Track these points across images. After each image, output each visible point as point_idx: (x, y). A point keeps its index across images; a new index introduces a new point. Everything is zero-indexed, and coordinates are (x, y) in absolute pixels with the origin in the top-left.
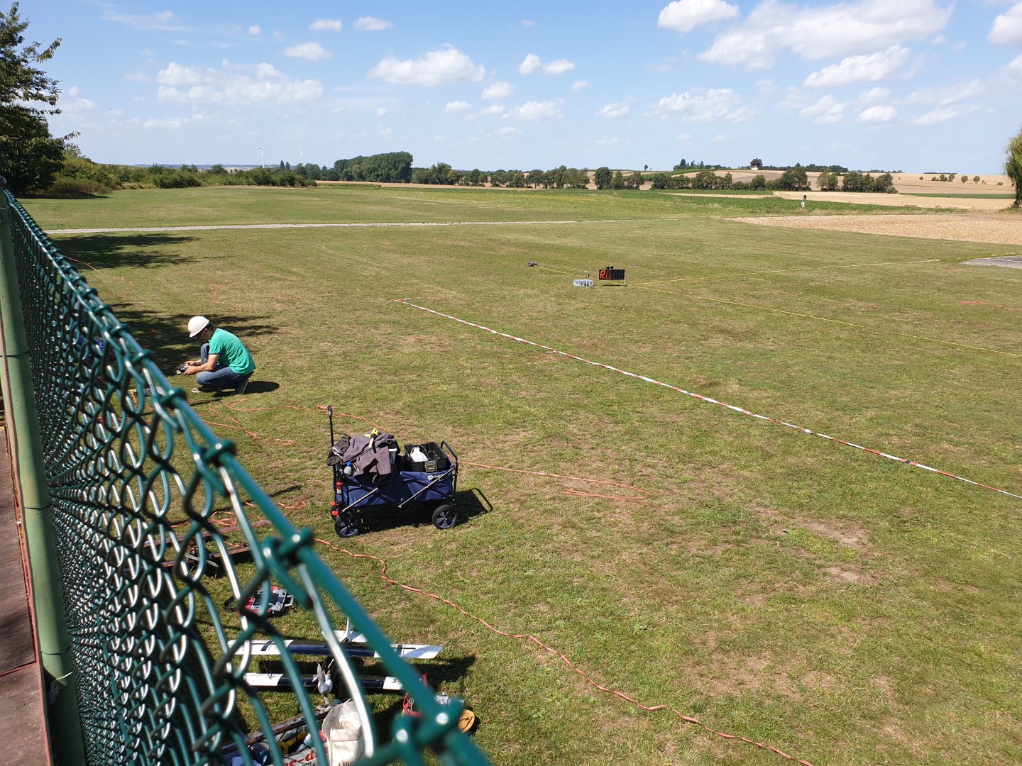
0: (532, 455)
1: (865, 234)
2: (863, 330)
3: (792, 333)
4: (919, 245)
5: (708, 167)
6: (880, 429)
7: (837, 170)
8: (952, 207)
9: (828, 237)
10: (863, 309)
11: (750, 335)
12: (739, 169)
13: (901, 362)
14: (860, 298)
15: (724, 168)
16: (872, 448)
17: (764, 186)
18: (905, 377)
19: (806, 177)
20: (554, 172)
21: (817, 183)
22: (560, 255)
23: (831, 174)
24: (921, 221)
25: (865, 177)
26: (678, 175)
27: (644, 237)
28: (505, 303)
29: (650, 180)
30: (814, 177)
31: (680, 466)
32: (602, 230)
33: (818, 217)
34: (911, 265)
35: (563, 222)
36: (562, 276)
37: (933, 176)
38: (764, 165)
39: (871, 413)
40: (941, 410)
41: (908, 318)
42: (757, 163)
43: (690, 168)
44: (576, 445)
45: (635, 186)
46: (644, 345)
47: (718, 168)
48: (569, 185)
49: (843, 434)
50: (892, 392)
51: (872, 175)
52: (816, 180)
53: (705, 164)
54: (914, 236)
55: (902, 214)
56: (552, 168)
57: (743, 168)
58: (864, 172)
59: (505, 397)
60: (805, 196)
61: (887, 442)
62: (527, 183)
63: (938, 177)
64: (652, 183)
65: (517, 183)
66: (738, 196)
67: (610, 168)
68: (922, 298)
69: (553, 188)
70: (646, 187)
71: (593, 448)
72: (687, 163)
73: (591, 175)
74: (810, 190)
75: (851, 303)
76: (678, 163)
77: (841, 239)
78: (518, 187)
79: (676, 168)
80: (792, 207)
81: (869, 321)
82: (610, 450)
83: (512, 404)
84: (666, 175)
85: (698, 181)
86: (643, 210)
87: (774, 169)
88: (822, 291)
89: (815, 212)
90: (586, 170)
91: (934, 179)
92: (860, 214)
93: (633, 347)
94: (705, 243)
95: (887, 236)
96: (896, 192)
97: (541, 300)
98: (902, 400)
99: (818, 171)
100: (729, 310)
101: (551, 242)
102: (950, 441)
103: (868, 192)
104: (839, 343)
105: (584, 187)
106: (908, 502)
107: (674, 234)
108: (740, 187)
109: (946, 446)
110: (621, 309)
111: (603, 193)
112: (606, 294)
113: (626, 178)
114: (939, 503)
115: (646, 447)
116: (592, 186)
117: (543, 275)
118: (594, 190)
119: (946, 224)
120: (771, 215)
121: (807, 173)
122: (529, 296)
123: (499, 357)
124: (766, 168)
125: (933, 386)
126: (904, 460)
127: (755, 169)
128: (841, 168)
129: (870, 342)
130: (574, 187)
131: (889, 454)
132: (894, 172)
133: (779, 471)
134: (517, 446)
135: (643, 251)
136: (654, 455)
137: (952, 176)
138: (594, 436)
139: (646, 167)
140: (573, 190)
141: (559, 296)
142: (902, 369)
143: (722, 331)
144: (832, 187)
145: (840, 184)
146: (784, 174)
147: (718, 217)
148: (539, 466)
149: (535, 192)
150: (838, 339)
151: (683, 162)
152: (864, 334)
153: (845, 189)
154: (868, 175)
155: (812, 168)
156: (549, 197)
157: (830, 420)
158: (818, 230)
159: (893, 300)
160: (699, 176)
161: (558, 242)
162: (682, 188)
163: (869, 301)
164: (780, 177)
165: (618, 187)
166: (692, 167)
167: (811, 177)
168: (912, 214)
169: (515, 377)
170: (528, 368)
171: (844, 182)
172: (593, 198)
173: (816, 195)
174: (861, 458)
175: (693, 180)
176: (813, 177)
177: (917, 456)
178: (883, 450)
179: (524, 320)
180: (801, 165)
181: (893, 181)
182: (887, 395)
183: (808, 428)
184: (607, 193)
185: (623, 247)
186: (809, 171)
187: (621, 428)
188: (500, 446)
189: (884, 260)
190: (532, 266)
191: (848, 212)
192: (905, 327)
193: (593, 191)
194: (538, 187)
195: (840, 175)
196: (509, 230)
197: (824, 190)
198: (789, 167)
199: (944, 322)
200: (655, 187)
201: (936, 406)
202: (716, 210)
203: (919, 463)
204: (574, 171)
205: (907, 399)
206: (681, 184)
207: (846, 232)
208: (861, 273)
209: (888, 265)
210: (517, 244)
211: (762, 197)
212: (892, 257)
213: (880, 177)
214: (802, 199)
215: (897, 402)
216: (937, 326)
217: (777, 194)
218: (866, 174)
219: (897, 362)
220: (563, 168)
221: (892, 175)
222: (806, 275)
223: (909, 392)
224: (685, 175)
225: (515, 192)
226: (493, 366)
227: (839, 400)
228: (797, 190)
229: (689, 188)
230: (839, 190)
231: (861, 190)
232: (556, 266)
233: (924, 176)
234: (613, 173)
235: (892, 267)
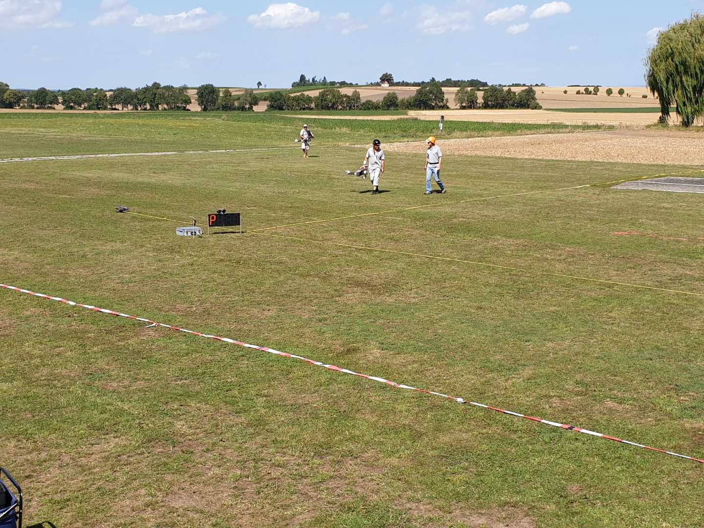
0: (127, 469)
1: (511, 159)
2: (514, 272)
3: (436, 281)
4: (568, 169)
5: (333, 83)
6: (538, 391)
7: (476, 84)
8: (599, 124)
9: (471, 163)
10: (513, 248)
11: (390, 287)
12: (368, 85)
13: (556, 308)
14: (508, 235)
15: (351, 85)
16: (532, 414)
17: (397, 105)
18: (562, 325)
19: (443, 93)
20: (147, 89)
21: (455, 100)
22: (157, 196)
23: (469, 89)
24: (568, 141)
25: (507, 91)
26: (298, 94)
27: (261, 171)
28: (86, 263)
29: (265, 100)
30: (452, 93)
31: (317, 461)
32: (210, 162)
33: (458, 140)
34: (560, 193)
35: (161, 153)
36: (162, 223)
37: (577, 89)
38: (395, 81)
39: (528, 372)
40: (602, 362)
41: (560, 255)
42: (387, 78)
43: (311, 85)
44: (184, 449)
45: (247, 106)
46: (268, 308)
47: (343, 84)
48: (166, 106)
49: (499, 399)
50: (550, 344)
51: (513, 89)
52: (454, 96)
53: (328, 81)
54: (562, 158)
55: (548, 133)
56: (142, 86)
57: (372, 85)
58: (505, 86)
59: (89, 393)
60: (443, 117)
61: (547, 406)
62: (111, 104)
63: (582, 90)
64: (268, 103)
65: (98, 104)
66: (369, 118)
67: (215, 85)
68: (575, 230)
69: (145, 109)
70: (261, 108)
71: (208, 450)
72: (307, 79)
73: (192, 93)
74: (448, 108)
75: (500, 241)
76: (297, 80)
77: (485, 165)
78: (99, 109)
79: (294, 85)
80: (429, 128)
81: (521, 262)
82: (230, 450)
83: (99, 401)
84: (284, 94)
85: (322, 100)
86: (260, 137)
87: (407, 84)
88: (467, 228)
89: (454, 134)
90: (185, 88)
91: (578, 93)
92: (503, 135)
93: (255, 311)
94: (333, 176)
95: (534, 159)
96: (540, 108)
97: (135, 257)
98: (561, 353)
99: (455, 87)
100: (365, 257)
101: (146, 180)
102: (614, 398)
103: (510, 108)
104: (488, 290)
105: (185, 109)
106: (575, 477)
107: (297, 166)
108: (370, 107)
109: (610, 404)
110: (238, 262)
111: (209, 116)
112: (219, 245)
113: (236, 97)
114: (607, 474)
115: (275, 442)
116: (195, 107)
117: (137, 223)
118: (197, 112)
119: (594, 143)
120: (406, 139)
121: (443, 89)
122: (118, 252)
123: (79, 338)
124: (398, 84)
125: (592, 334)
126: (567, 426)
127: (386, 85)
128: (480, 82)
129: (522, 286)
130: (172, 109)
131: (550, 420)
132: (537, 85)
133: (430, 453)
134: (107, 459)
135: (262, 188)
136: (284, 450)
137: (596, 89)
138: (207, 434)
139: (259, 84)
140: (172, 112)
141: (157, 250)
142: (558, 317)
143: (358, 284)
144: (471, 104)
145: (480, 101)
146: (417, 91)
147: (347, 144)
148: (136, 484)
149: (122, 115)
150: (487, 285)
151: (303, 78)
152: (514, 277)
153: (486, 106)
154: (510, 90)
155: (449, 83)
156: (141, 122)
157: (483, 384)
158: (460, 155)
159: (543, 234)
160: (322, 95)
161: (153, 179)
162: (304, 109)
163: (518, 238)
164: (414, 94)
165: (227, 108)
166: (314, 84)
167: (448, 93)
168: (559, 133)
169: (102, 363)
170: (118, 348)
171: (484, 98)
172: (197, 122)
173: (455, 114)
174: (520, 428)
175: (317, 98)
176: (450, 93)
177: (581, 420)
178: (544, 416)
179: (113, 284)
180: (437, 80)
181: (536, 96)
182: (544, 349)
183: (460, 396)
184: (214, 116)
185: (238, 184)
186: (445, 86)
187: (243, 419)
188: (83, 461)
189: (532, 188)
190: (121, 211)
191: (490, 133)
192: (558, 266)
193: (196, 114)
194: (125, 109)
195: (479, 90)
196: (90, 165)
197: (463, 108)
198: (423, 82)
199: (598, 256)
200: (271, 107)
201: (597, 358)
202: (343, 135)
203: (584, 428)
204: (169, 88)
205: (566, 352)
206: (303, 105)
207: (489, 157)
208: (507, 204)
209: (537, 194)
210: (100, 184)
211: (395, 117)
212: (541, 184)
213: (523, 91)
214: (439, 119)
215: (555, 356)
216: (592, 263)
217: (412, 113)
218: (506, 89)
219: (552, 309)
220: (156, 86)
221: (534, 88)
222: (448, 210)
223: (567, 342)
224: (306, 93)
225: (95, 116)
226: (71, 351)
227: (492, 359)
228: (432, 108)
229: (310, 109)
230: (479, 108)
231: (502, 107)
232: (154, 211)
233: (568, 89)
234: (219, 91)
235: (540, 196)
